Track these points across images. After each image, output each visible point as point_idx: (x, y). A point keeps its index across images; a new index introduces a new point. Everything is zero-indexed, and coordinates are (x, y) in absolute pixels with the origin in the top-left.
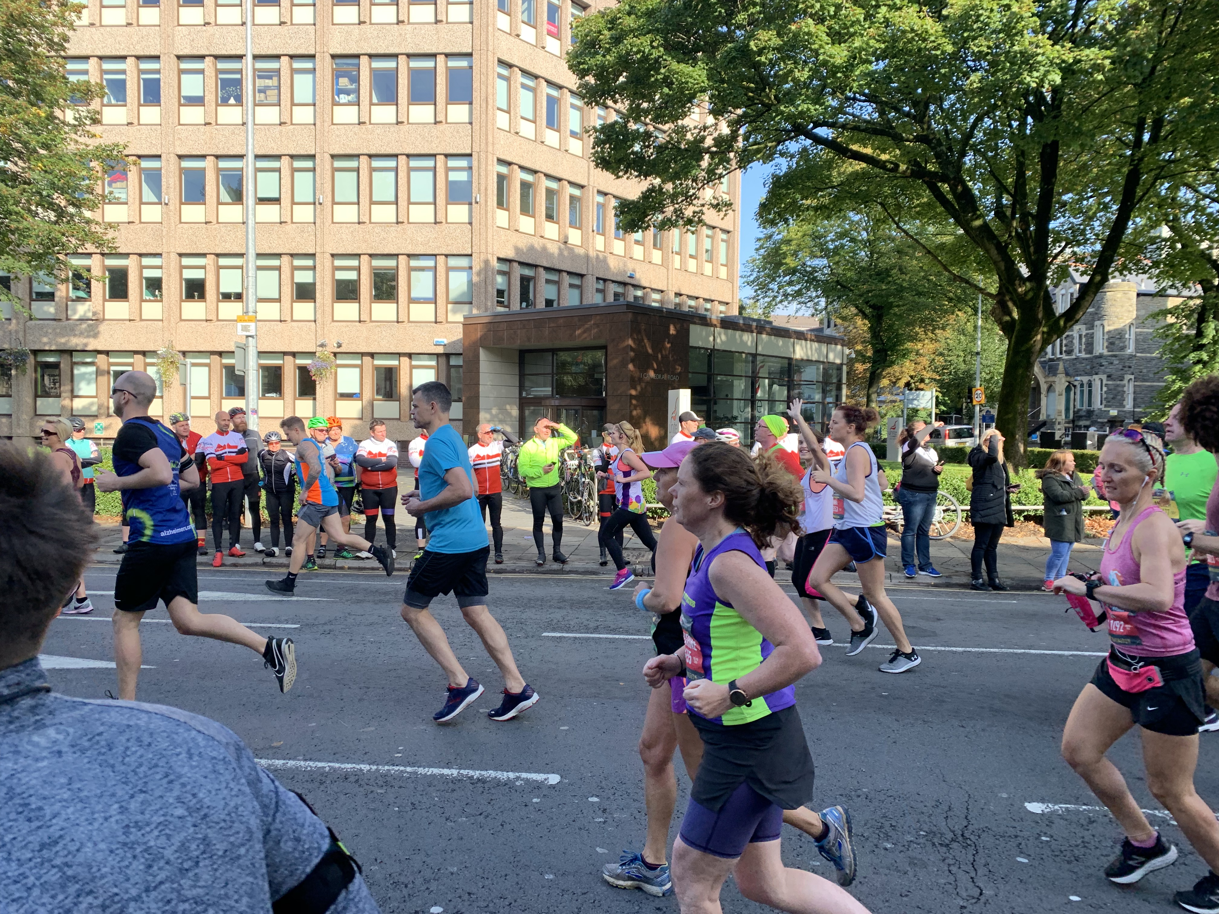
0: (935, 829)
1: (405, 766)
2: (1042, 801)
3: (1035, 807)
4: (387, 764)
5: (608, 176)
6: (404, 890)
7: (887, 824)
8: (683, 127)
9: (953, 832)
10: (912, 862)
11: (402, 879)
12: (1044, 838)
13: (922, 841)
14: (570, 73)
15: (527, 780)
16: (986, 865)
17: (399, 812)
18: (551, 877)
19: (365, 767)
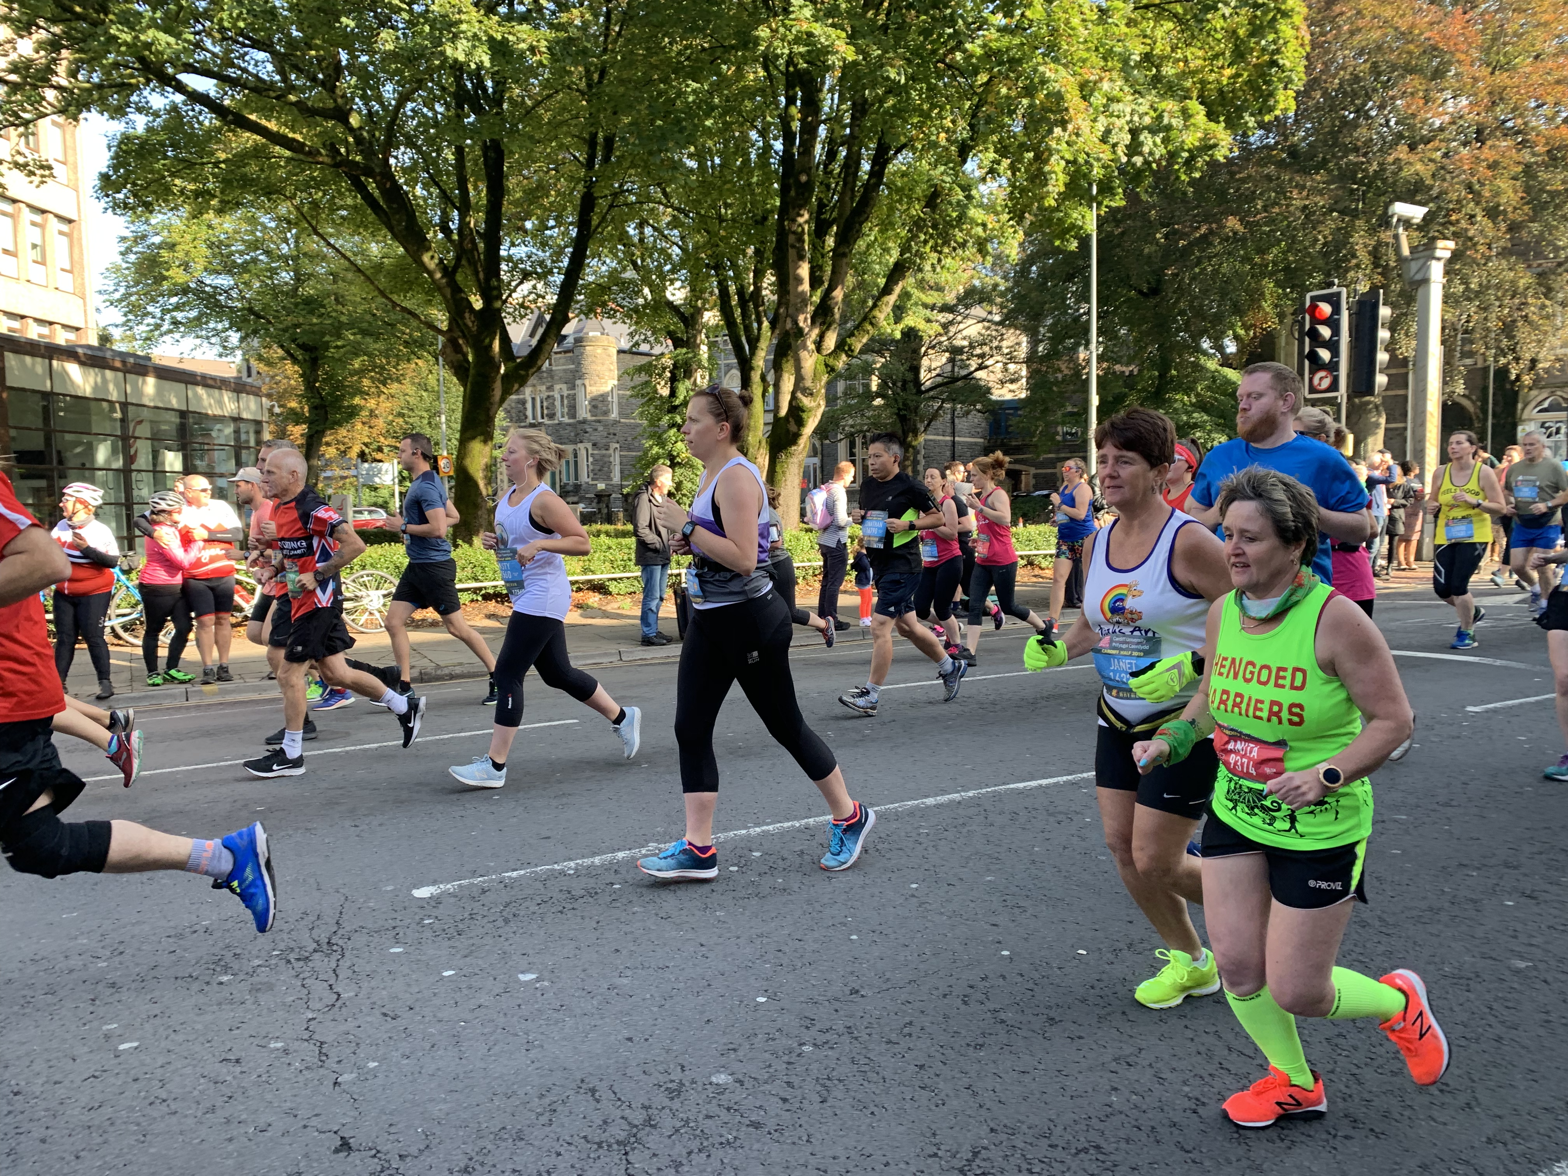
0: (292, 944)
2: (434, 883)
3: (423, 893)
7: (229, 955)
9: (317, 942)
12: (426, 922)
13: (273, 961)
16: (351, 967)
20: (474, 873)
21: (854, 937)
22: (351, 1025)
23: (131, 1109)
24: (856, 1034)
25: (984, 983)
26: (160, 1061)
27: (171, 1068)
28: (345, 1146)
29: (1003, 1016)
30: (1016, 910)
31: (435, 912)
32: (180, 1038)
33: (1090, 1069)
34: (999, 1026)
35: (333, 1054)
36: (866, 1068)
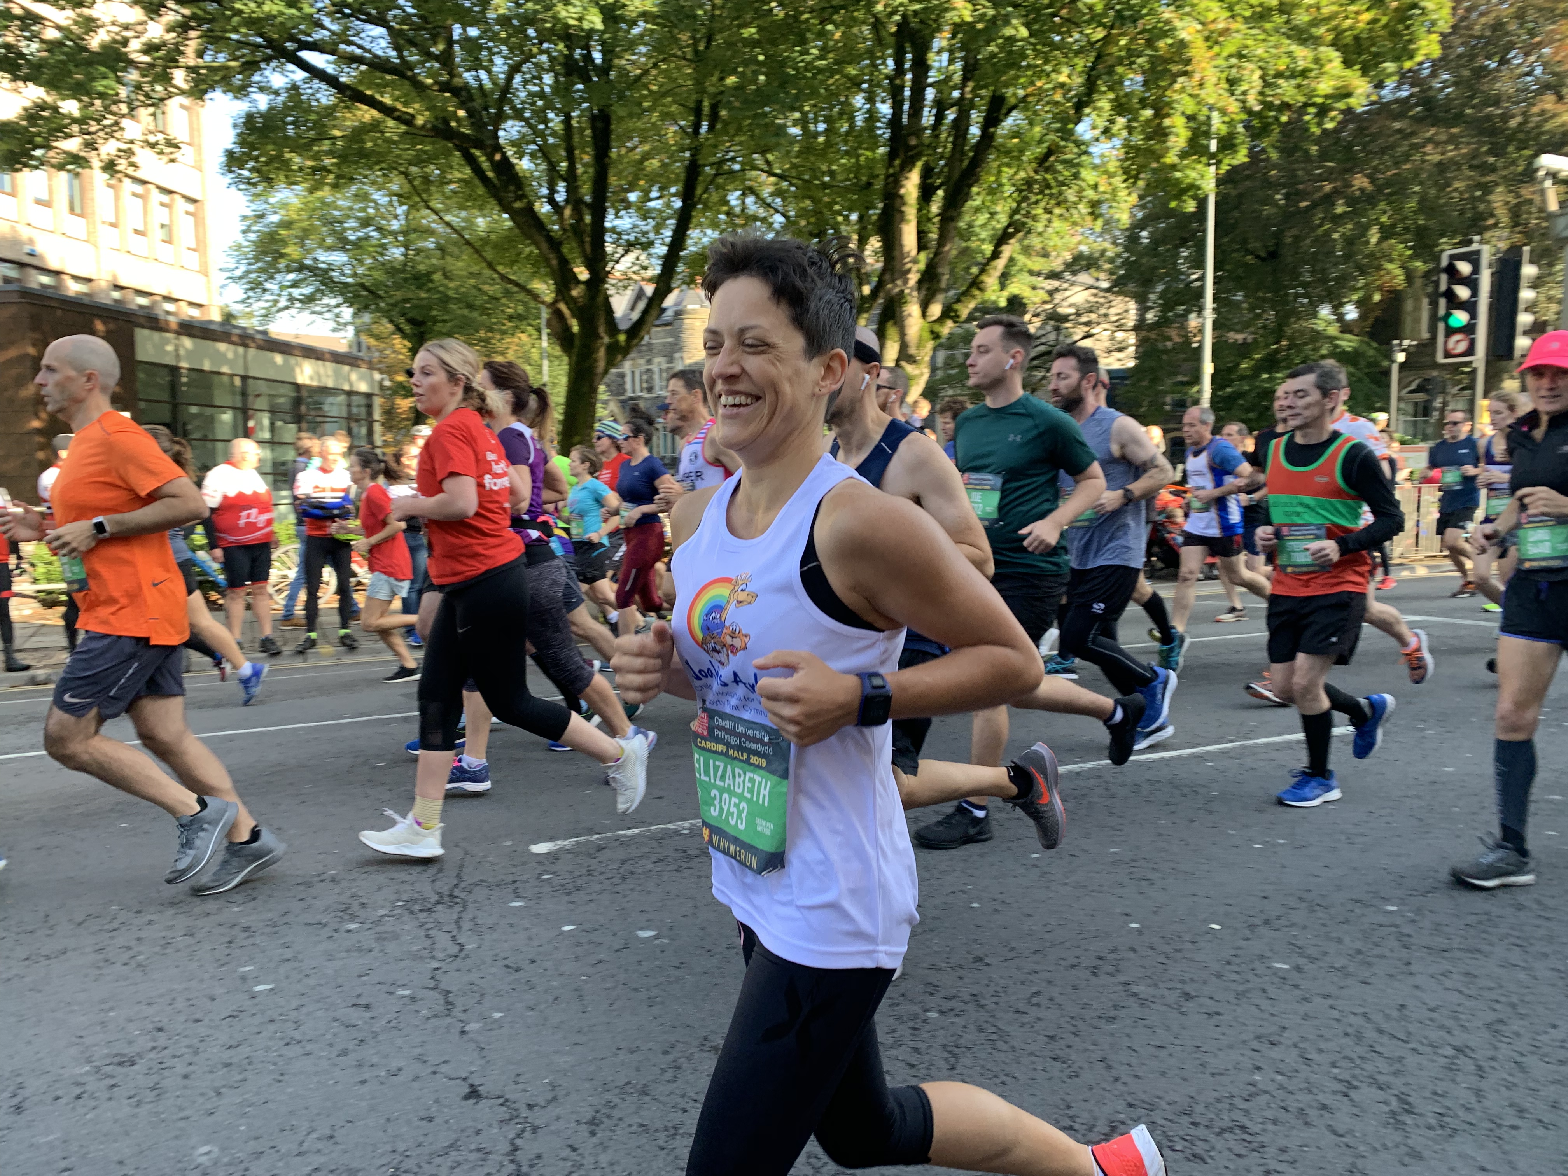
0: (416, 896)
2: (552, 839)
3: (541, 848)
9: (440, 894)
12: (545, 877)
13: (398, 911)
16: (473, 919)
20: (590, 831)
21: (975, 905)
22: (474, 976)
23: (268, 1049)
24: (983, 1002)
25: (1114, 956)
26: (295, 1003)
27: (304, 1010)
28: (474, 1093)
29: (1135, 989)
30: (1144, 883)
31: (555, 868)
32: (312, 982)
33: (1231, 1047)
34: (1132, 999)
35: (460, 1003)
36: (994, 1037)
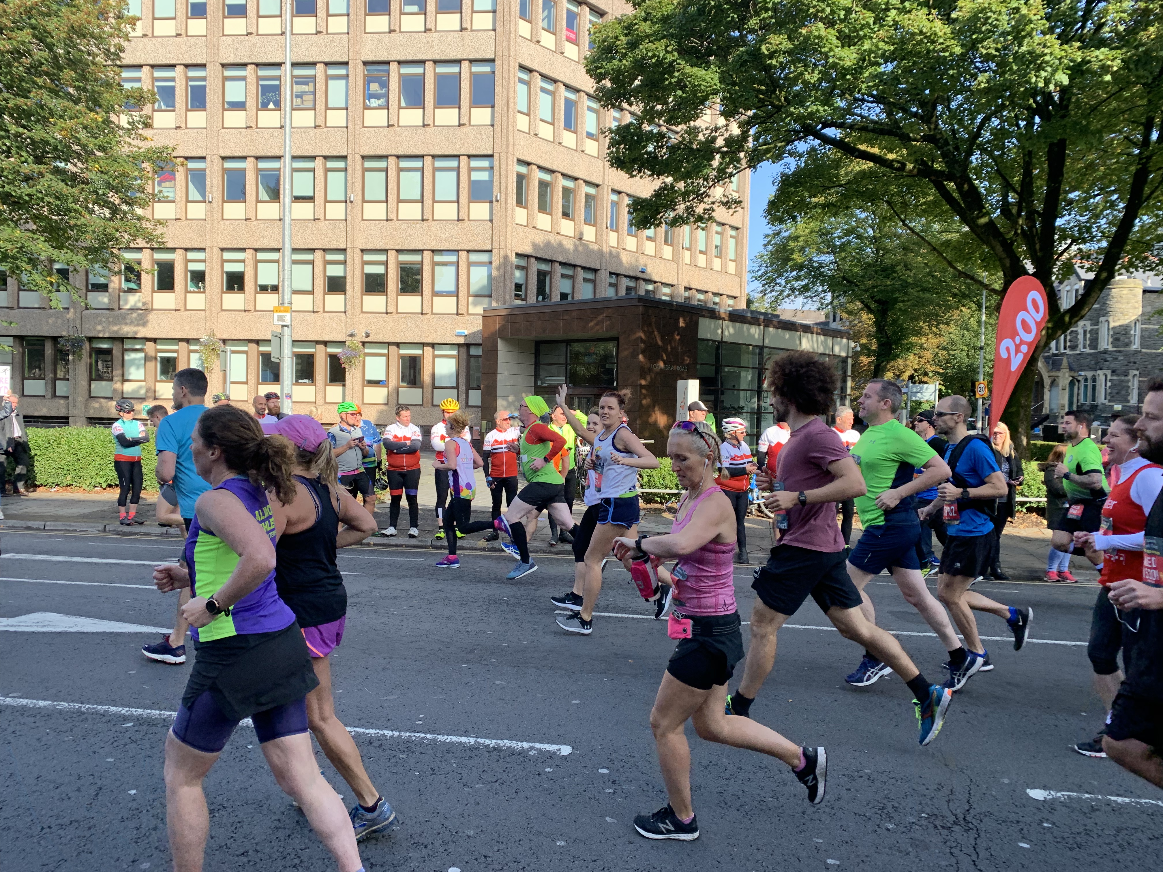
0: (936, 812)
1: (425, 733)
2: (1045, 788)
3: (1037, 794)
4: (409, 730)
5: (622, 175)
6: (424, 850)
7: (889, 805)
8: (695, 128)
9: (955, 815)
10: (914, 843)
11: (422, 840)
12: (1045, 825)
13: (924, 823)
14: (587, 77)
15: (540, 751)
16: (988, 849)
17: (420, 776)
18: (563, 843)
19: (388, 733)
20: (1080, 788)
31: (1053, 818)
